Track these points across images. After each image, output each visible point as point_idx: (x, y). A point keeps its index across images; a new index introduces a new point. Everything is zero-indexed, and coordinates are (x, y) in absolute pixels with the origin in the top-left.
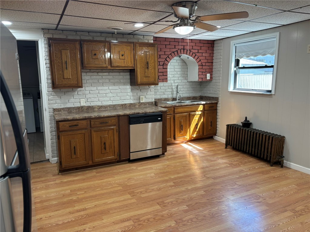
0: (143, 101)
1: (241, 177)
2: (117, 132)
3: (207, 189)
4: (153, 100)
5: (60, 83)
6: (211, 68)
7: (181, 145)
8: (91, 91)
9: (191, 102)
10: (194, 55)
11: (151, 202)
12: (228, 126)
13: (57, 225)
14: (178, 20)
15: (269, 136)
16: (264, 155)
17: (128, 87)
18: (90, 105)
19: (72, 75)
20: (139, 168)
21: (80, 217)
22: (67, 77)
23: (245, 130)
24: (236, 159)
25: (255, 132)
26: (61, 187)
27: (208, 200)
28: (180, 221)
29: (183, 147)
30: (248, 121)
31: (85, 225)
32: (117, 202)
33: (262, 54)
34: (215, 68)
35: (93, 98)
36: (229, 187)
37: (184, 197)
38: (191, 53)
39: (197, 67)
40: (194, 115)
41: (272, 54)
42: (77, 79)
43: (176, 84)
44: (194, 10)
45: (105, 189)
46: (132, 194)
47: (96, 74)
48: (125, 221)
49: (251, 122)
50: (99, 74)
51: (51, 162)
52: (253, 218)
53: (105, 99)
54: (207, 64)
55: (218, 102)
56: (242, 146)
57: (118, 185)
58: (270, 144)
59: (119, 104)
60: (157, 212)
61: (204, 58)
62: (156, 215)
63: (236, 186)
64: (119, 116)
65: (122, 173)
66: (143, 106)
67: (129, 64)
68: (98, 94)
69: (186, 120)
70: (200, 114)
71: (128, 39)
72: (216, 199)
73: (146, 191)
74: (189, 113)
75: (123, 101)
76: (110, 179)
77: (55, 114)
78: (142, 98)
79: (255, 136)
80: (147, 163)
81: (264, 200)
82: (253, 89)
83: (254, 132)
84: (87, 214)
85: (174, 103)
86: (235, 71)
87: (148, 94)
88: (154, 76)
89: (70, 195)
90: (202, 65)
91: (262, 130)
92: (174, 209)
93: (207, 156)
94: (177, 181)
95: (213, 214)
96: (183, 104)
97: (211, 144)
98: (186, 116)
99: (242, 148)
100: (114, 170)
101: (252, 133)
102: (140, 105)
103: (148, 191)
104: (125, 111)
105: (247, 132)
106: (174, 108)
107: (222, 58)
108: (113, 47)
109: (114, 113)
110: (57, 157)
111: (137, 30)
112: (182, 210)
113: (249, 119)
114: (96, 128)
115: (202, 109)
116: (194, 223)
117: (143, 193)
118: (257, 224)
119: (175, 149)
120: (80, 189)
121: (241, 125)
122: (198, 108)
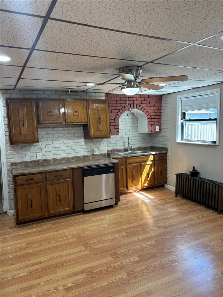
0: (97, 153)
1: (190, 226)
2: (71, 184)
3: (157, 239)
4: (106, 152)
5: (17, 139)
6: (159, 120)
7: (134, 195)
8: (46, 146)
9: (142, 152)
10: (143, 109)
11: (104, 253)
12: (177, 175)
13: (13, 279)
14: (125, 82)
15: (216, 185)
16: (212, 203)
17: (82, 141)
18: (46, 159)
19: (28, 131)
20: (93, 219)
21: (35, 271)
22: (24, 134)
23: (193, 179)
24: (185, 207)
25: (203, 181)
26: (18, 240)
27: (158, 250)
28: (131, 272)
29: (136, 196)
30: (196, 170)
31: (40, 279)
32: (72, 255)
33: (206, 108)
34: (164, 120)
35: (49, 152)
36: (179, 236)
37: (135, 247)
38: (141, 107)
39: (147, 120)
40: (145, 165)
41: (214, 108)
42: (33, 134)
43: (128, 136)
44: (139, 73)
45: (60, 241)
46: (86, 245)
47: (51, 129)
48: (78, 274)
49: (198, 171)
50: (54, 129)
51: (8, 214)
52: (201, 267)
53: (60, 152)
54: (156, 117)
55: (167, 152)
56: (191, 194)
57: (72, 237)
58: (217, 193)
59: (74, 157)
60: (110, 264)
61: (153, 111)
62: (108, 267)
63: (185, 235)
64: (73, 169)
65: (77, 224)
66: (96, 158)
67: (82, 119)
68: (54, 148)
69: (137, 169)
70: (151, 164)
71: (81, 96)
72: (166, 249)
73: (99, 242)
74: (140, 163)
75: (78, 153)
76: (65, 231)
77: (13, 169)
78: (95, 150)
79: (202, 185)
80: (101, 213)
81: (212, 248)
82: (200, 140)
83: (201, 181)
84: (42, 268)
85: (126, 154)
86: (182, 123)
87: (101, 146)
88: (106, 130)
89: (26, 248)
90: (151, 118)
91: (209, 179)
92: (126, 261)
93: (158, 205)
94: (129, 231)
95: (163, 265)
96: (134, 155)
97: (162, 192)
98: (137, 166)
99: (191, 196)
100: (69, 221)
101: (200, 183)
102: (93, 157)
103: (101, 242)
104: (79, 164)
105: (195, 181)
106: (126, 159)
107: (169, 111)
108: (67, 104)
109: (69, 166)
110: (14, 209)
111: (89, 89)
112: (133, 261)
113: (196, 168)
114: (51, 181)
115: (152, 160)
116: (145, 275)
117: (97, 245)
118: (204, 274)
119: (128, 199)
120: (36, 242)
121: (190, 174)
122: (149, 158)
